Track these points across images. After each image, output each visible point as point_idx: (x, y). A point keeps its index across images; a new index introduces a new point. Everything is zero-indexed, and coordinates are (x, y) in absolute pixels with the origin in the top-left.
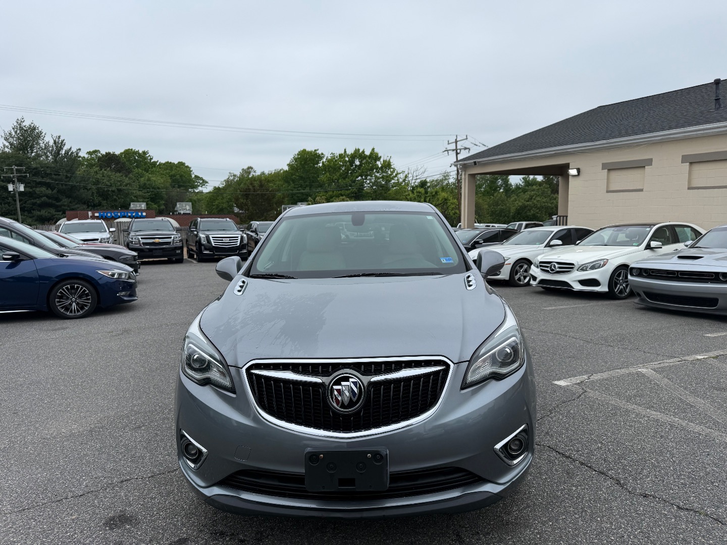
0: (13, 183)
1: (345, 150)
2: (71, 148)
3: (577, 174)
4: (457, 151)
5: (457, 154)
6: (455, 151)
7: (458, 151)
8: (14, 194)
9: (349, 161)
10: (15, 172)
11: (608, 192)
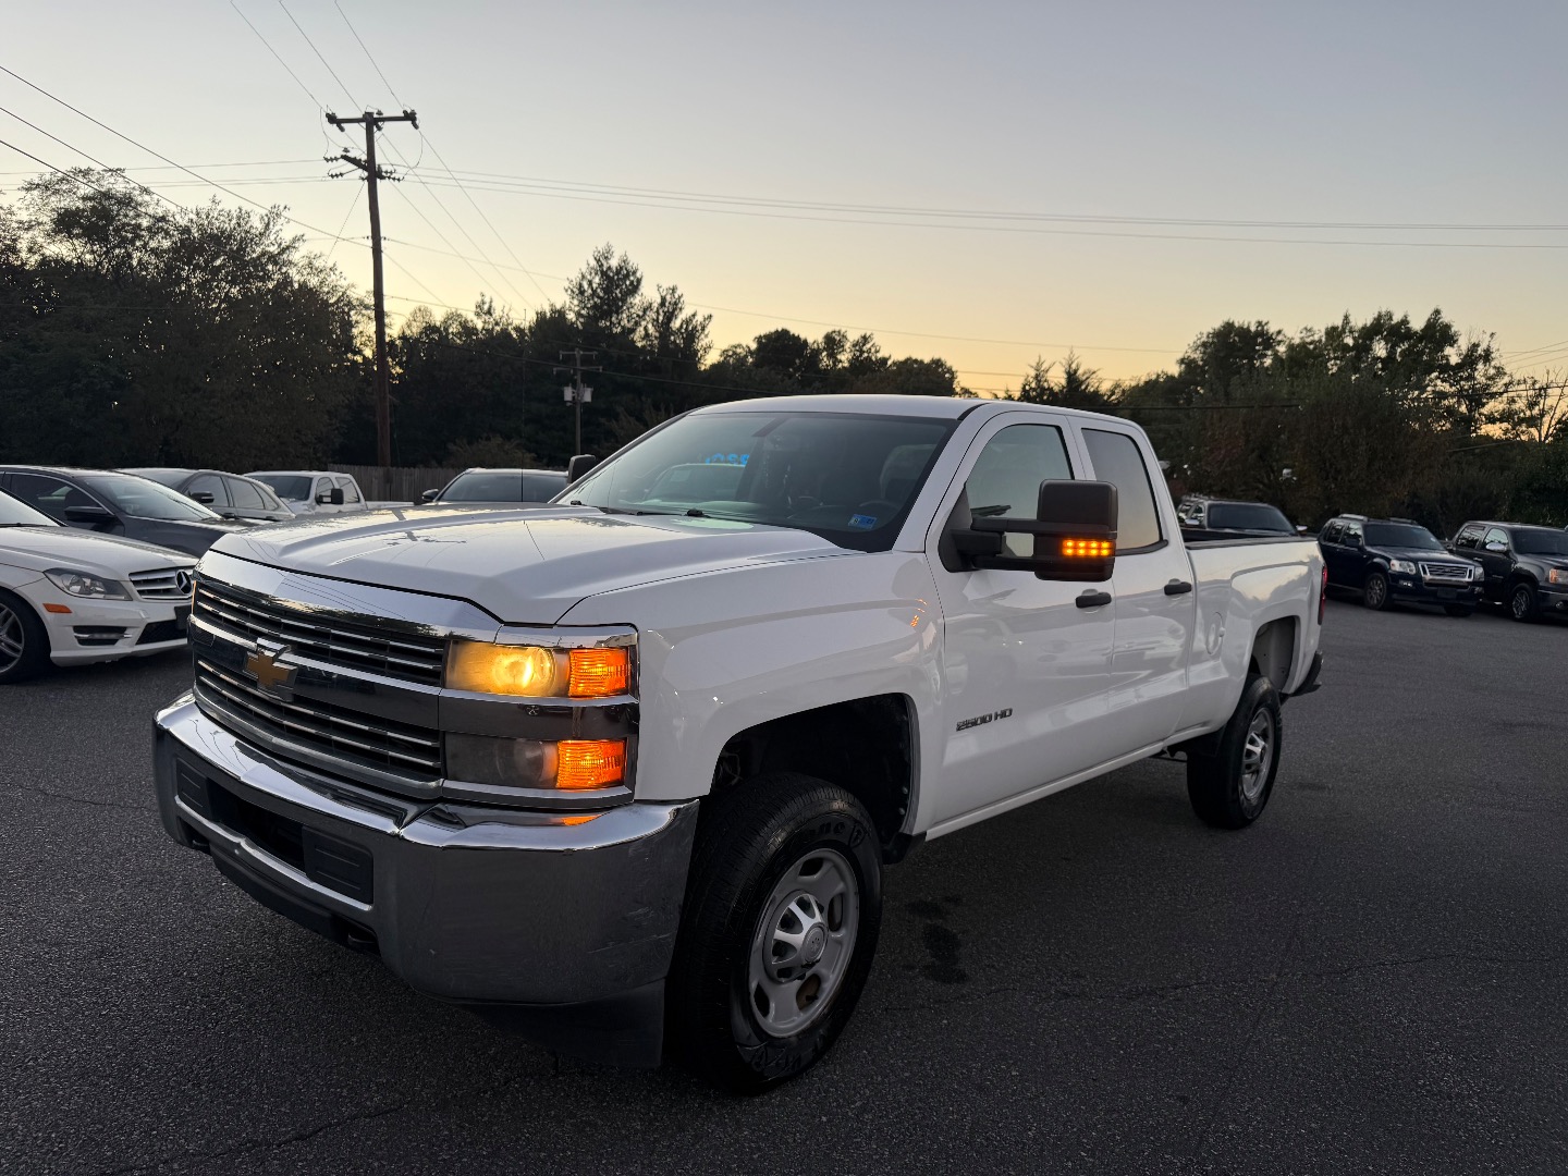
0: (574, 387)
1: (1346, 317)
2: (694, 315)
8: (572, 409)
9: (1356, 346)
10: (578, 362)
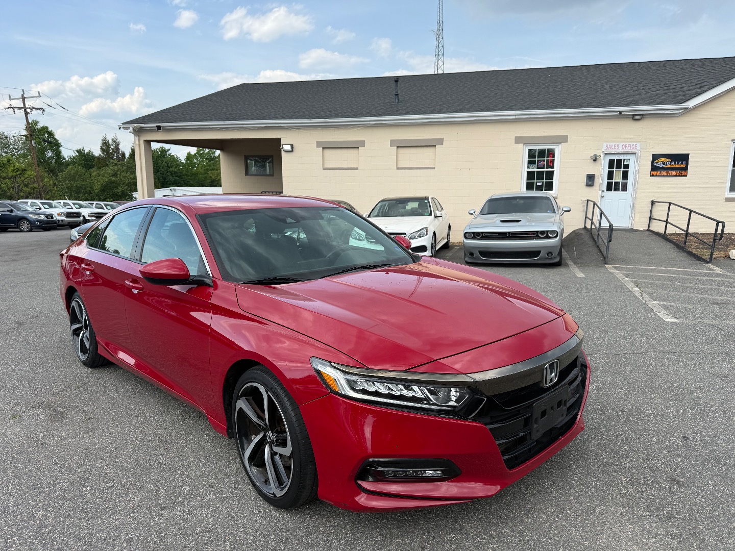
3: (291, 150)
4: (25, 110)
5: (27, 114)
6: (23, 110)
7: (28, 110)
11: (324, 169)
